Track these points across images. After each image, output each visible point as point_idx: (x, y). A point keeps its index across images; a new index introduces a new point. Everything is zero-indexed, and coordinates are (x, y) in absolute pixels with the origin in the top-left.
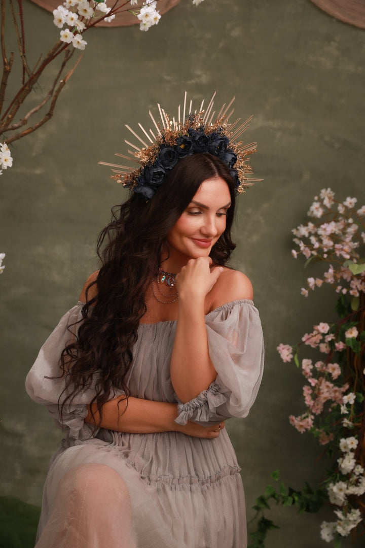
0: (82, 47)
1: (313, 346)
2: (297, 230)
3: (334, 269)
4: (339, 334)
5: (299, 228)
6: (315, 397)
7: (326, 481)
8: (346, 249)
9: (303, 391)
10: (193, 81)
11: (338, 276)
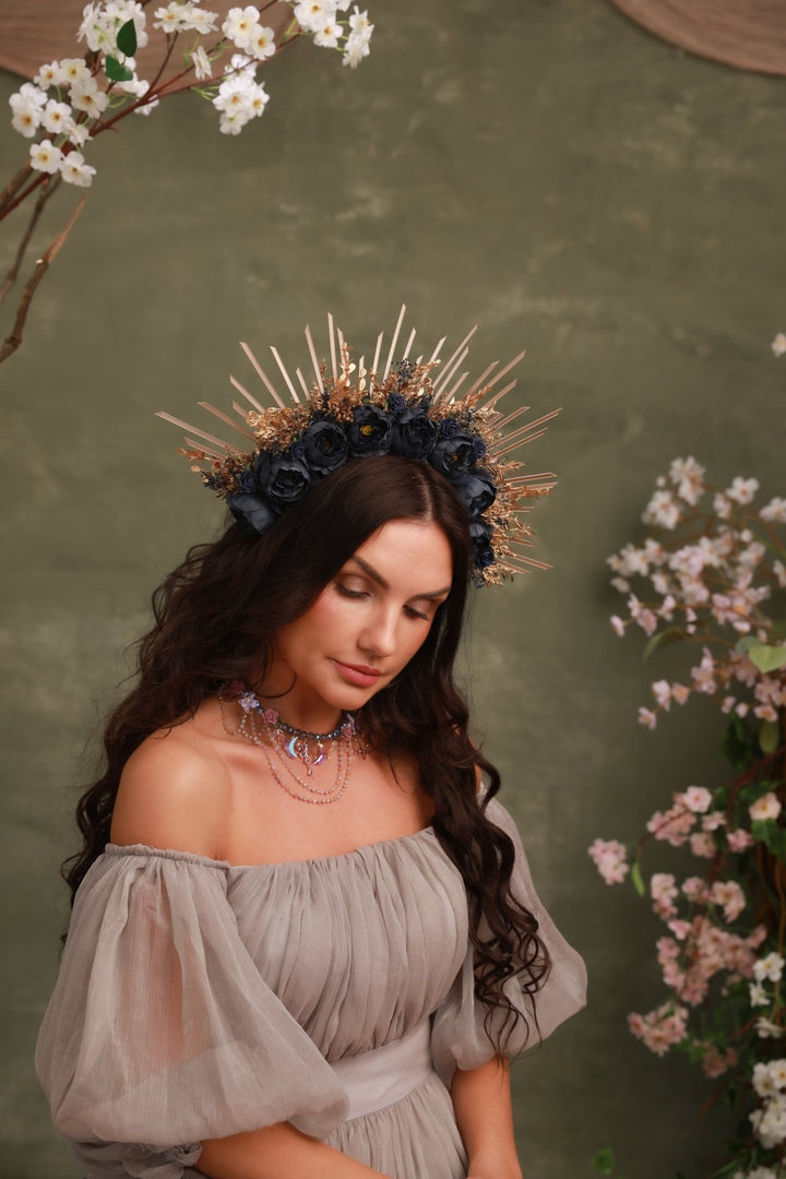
0: (84, 181)
1: (675, 842)
2: (621, 558)
3: (715, 656)
4: (734, 808)
5: (624, 552)
6: (687, 962)
7: (725, 1169)
8: (739, 605)
9: (656, 952)
10: (351, 215)
11: (726, 674)
